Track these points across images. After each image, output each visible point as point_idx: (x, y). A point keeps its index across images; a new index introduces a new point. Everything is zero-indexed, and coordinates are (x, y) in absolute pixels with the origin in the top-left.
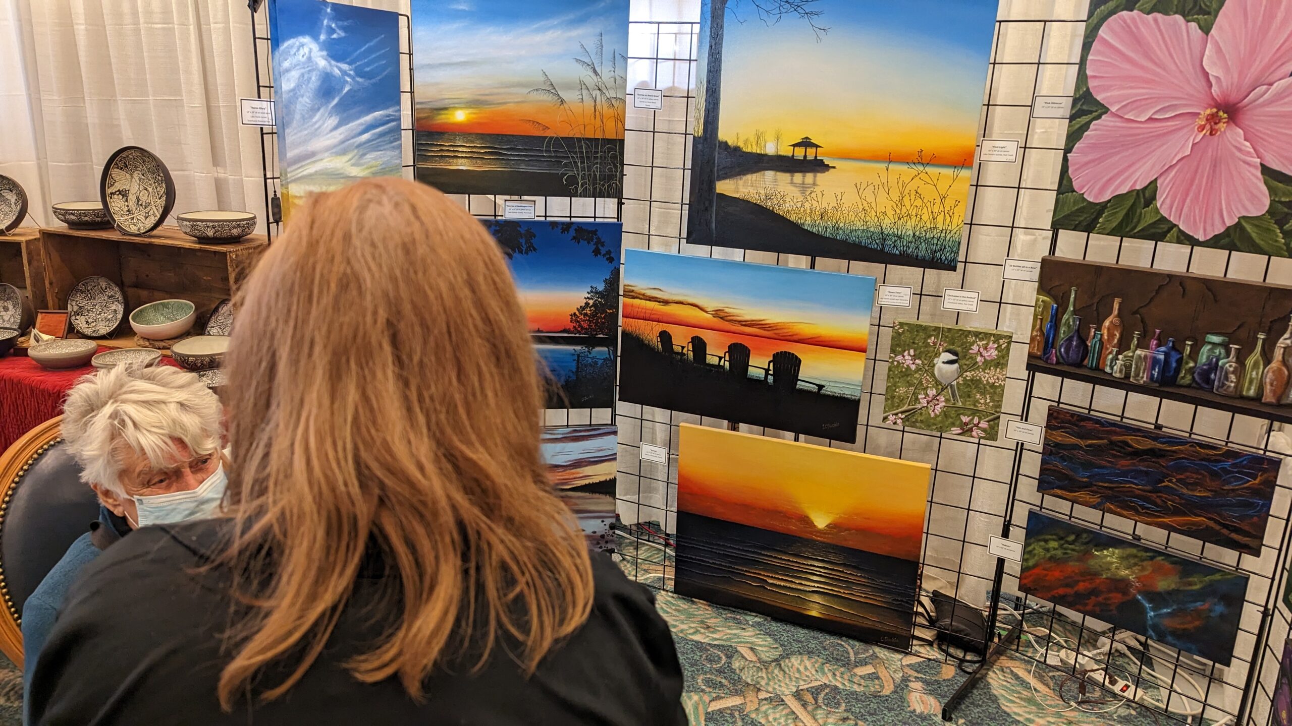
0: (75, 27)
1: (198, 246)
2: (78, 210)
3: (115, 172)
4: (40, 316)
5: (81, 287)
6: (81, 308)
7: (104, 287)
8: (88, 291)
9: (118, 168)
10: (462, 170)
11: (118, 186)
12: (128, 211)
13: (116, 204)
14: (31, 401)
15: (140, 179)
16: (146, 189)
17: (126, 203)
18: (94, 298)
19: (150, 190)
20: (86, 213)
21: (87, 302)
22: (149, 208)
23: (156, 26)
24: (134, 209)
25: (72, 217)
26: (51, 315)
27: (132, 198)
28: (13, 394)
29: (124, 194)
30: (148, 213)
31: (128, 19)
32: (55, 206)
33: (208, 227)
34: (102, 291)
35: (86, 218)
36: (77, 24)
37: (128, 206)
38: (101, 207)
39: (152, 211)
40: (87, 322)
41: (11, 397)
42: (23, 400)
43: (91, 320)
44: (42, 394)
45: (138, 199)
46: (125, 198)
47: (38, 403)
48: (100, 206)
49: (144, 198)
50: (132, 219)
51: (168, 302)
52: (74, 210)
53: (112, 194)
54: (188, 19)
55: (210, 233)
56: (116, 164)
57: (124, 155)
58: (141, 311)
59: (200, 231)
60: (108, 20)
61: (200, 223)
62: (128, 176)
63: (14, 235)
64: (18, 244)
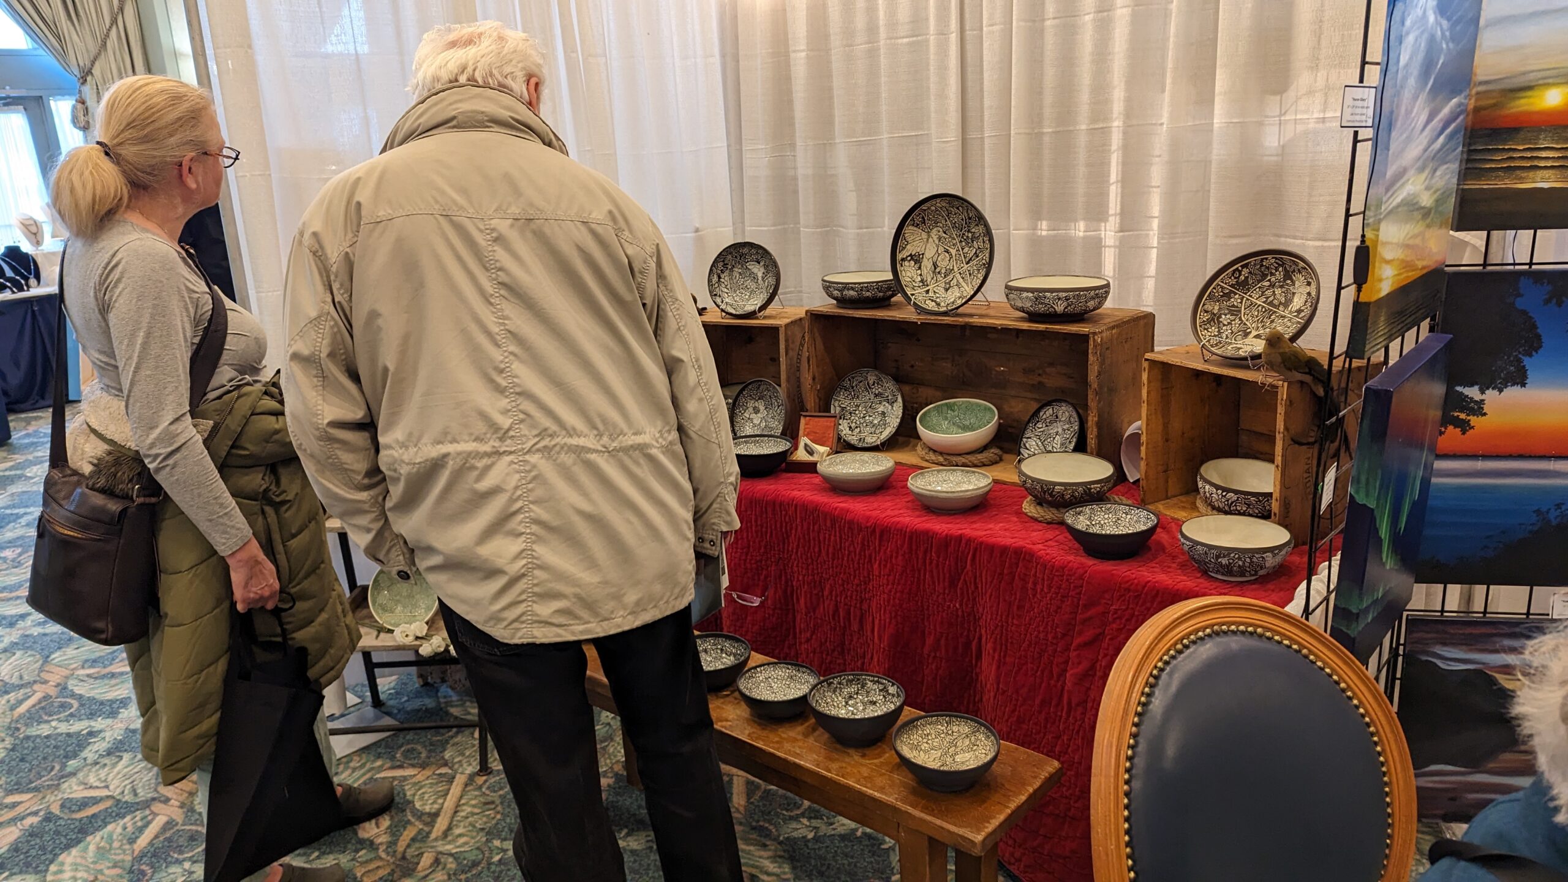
0: (792, 55)
1: (1025, 326)
2: (860, 283)
3: (909, 230)
4: (803, 421)
5: (847, 383)
6: (843, 409)
7: (871, 382)
8: (853, 387)
9: (913, 225)
10: (1542, 189)
11: (911, 249)
12: (922, 281)
13: (909, 273)
14: (830, 535)
15: (940, 239)
16: (947, 251)
17: (919, 272)
18: (858, 397)
19: (953, 252)
20: (868, 286)
21: (849, 402)
22: (951, 276)
23: (900, 41)
24: (929, 280)
25: (852, 293)
26: (816, 419)
27: (927, 264)
28: (805, 524)
29: (917, 259)
30: (949, 283)
31: (860, 38)
32: (825, 278)
33: (1059, 299)
34: (868, 388)
35: (868, 294)
36: (794, 51)
37: (921, 275)
38: (891, 277)
39: (955, 281)
40: (850, 427)
41: (802, 528)
42: (819, 532)
43: (853, 425)
44: (849, 528)
45: (935, 265)
46: (917, 266)
47: (841, 538)
48: (889, 276)
49: (944, 263)
50: (927, 292)
51: (955, 403)
52: (855, 283)
53: (903, 260)
54: (948, 26)
55: (1060, 308)
56: (913, 219)
57: (924, 207)
58: (925, 412)
59: (1046, 305)
60: (836, 41)
61: (1048, 294)
62: (924, 235)
63: (765, 318)
64: (775, 330)
